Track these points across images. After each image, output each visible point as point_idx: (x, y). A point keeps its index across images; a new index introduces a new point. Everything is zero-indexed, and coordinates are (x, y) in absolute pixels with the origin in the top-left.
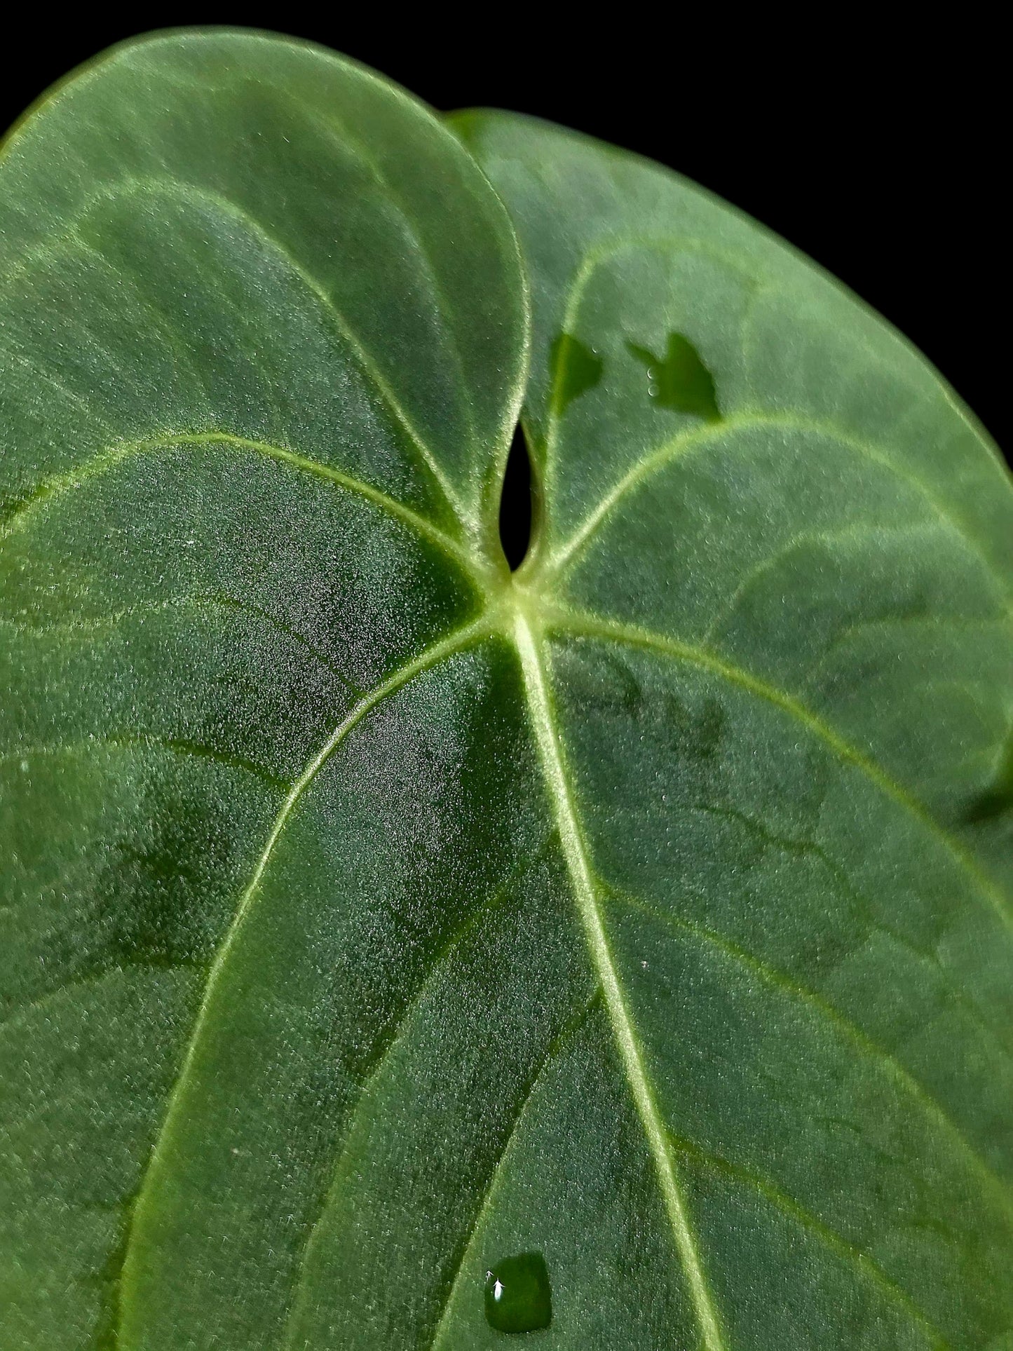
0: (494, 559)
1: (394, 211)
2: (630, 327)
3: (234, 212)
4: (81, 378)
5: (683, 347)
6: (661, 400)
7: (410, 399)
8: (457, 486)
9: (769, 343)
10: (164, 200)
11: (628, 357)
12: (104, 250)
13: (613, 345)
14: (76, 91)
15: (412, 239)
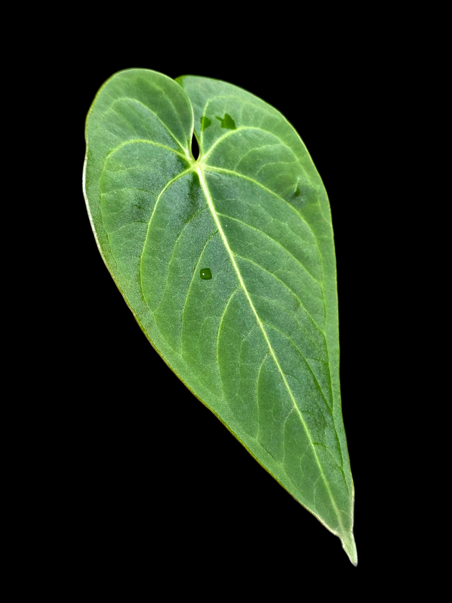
0: (192, 158)
1: (167, 98)
2: (217, 114)
3: (137, 102)
4: (115, 133)
5: (227, 116)
6: (223, 126)
7: (173, 131)
8: (183, 146)
9: (245, 113)
10: (126, 102)
11: (216, 119)
12: (117, 111)
13: (213, 117)
14: (108, 84)
15: (171, 103)
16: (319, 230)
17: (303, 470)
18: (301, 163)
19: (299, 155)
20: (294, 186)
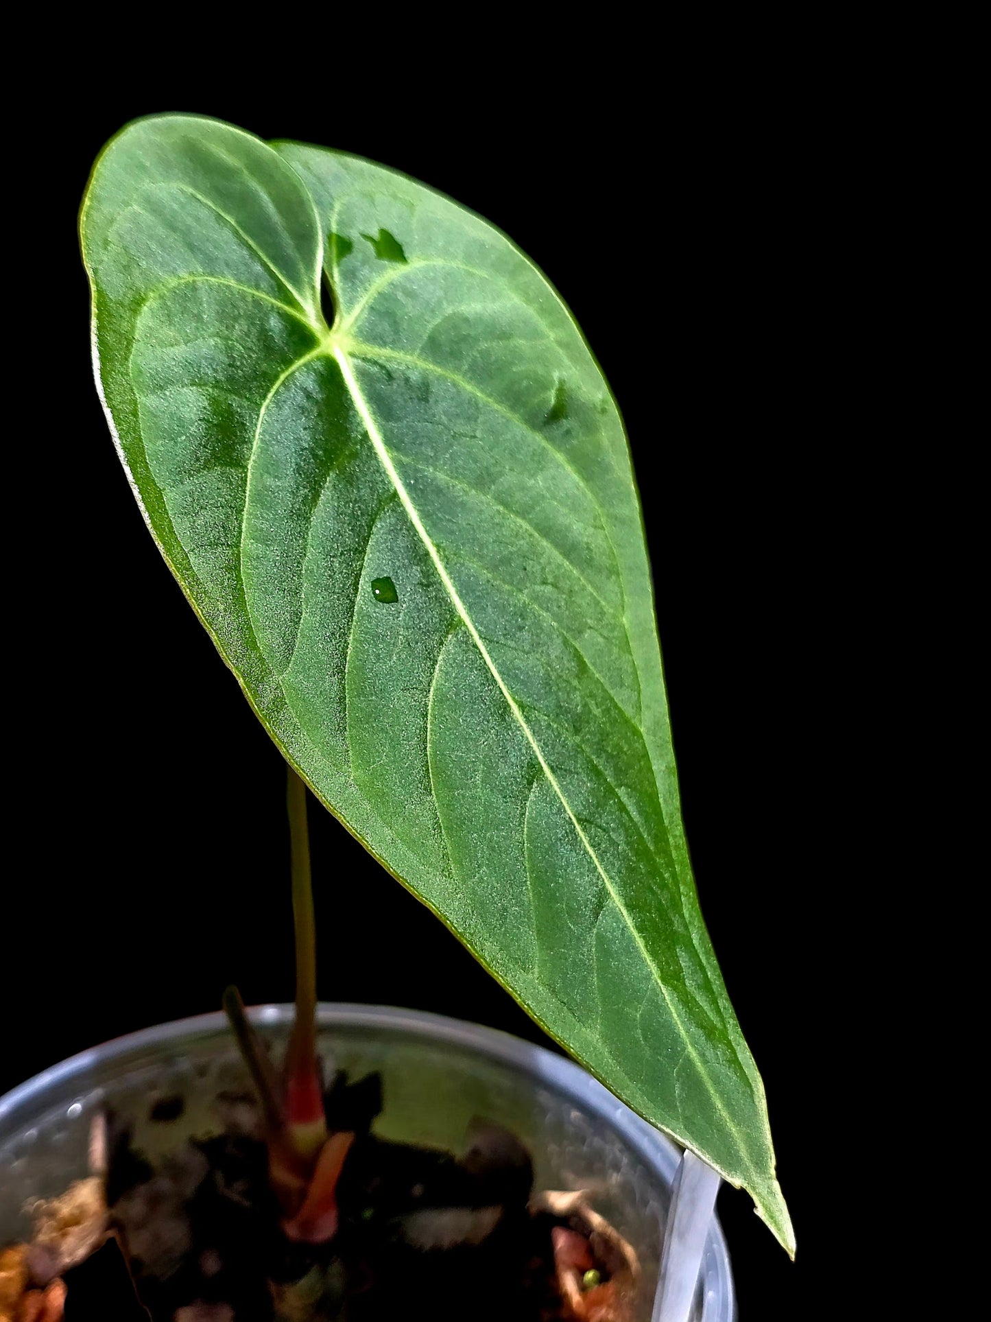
2: (362, 226)
5: (385, 234)
6: (378, 256)
8: (300, 294)
9: (426, 228)
10: (165, 191)
11: (363, 240)
16: (606, 496)
17: (646, 1041)
18: (560, 343)
19: (553, 325)
20: (549, 393)
